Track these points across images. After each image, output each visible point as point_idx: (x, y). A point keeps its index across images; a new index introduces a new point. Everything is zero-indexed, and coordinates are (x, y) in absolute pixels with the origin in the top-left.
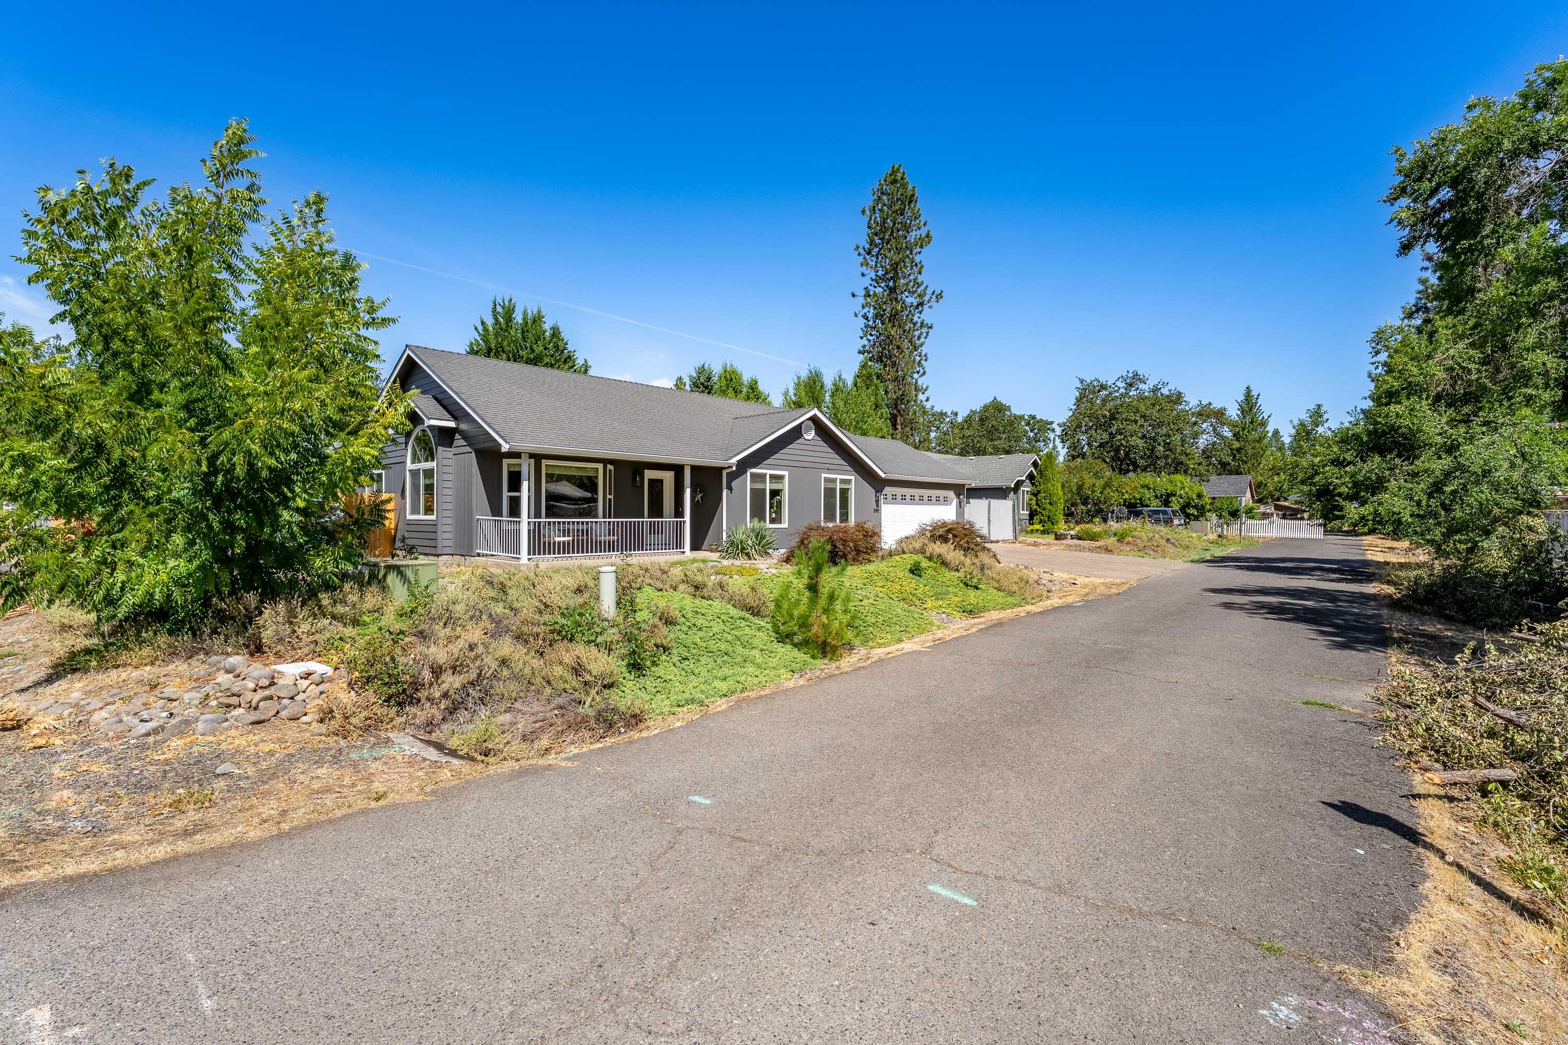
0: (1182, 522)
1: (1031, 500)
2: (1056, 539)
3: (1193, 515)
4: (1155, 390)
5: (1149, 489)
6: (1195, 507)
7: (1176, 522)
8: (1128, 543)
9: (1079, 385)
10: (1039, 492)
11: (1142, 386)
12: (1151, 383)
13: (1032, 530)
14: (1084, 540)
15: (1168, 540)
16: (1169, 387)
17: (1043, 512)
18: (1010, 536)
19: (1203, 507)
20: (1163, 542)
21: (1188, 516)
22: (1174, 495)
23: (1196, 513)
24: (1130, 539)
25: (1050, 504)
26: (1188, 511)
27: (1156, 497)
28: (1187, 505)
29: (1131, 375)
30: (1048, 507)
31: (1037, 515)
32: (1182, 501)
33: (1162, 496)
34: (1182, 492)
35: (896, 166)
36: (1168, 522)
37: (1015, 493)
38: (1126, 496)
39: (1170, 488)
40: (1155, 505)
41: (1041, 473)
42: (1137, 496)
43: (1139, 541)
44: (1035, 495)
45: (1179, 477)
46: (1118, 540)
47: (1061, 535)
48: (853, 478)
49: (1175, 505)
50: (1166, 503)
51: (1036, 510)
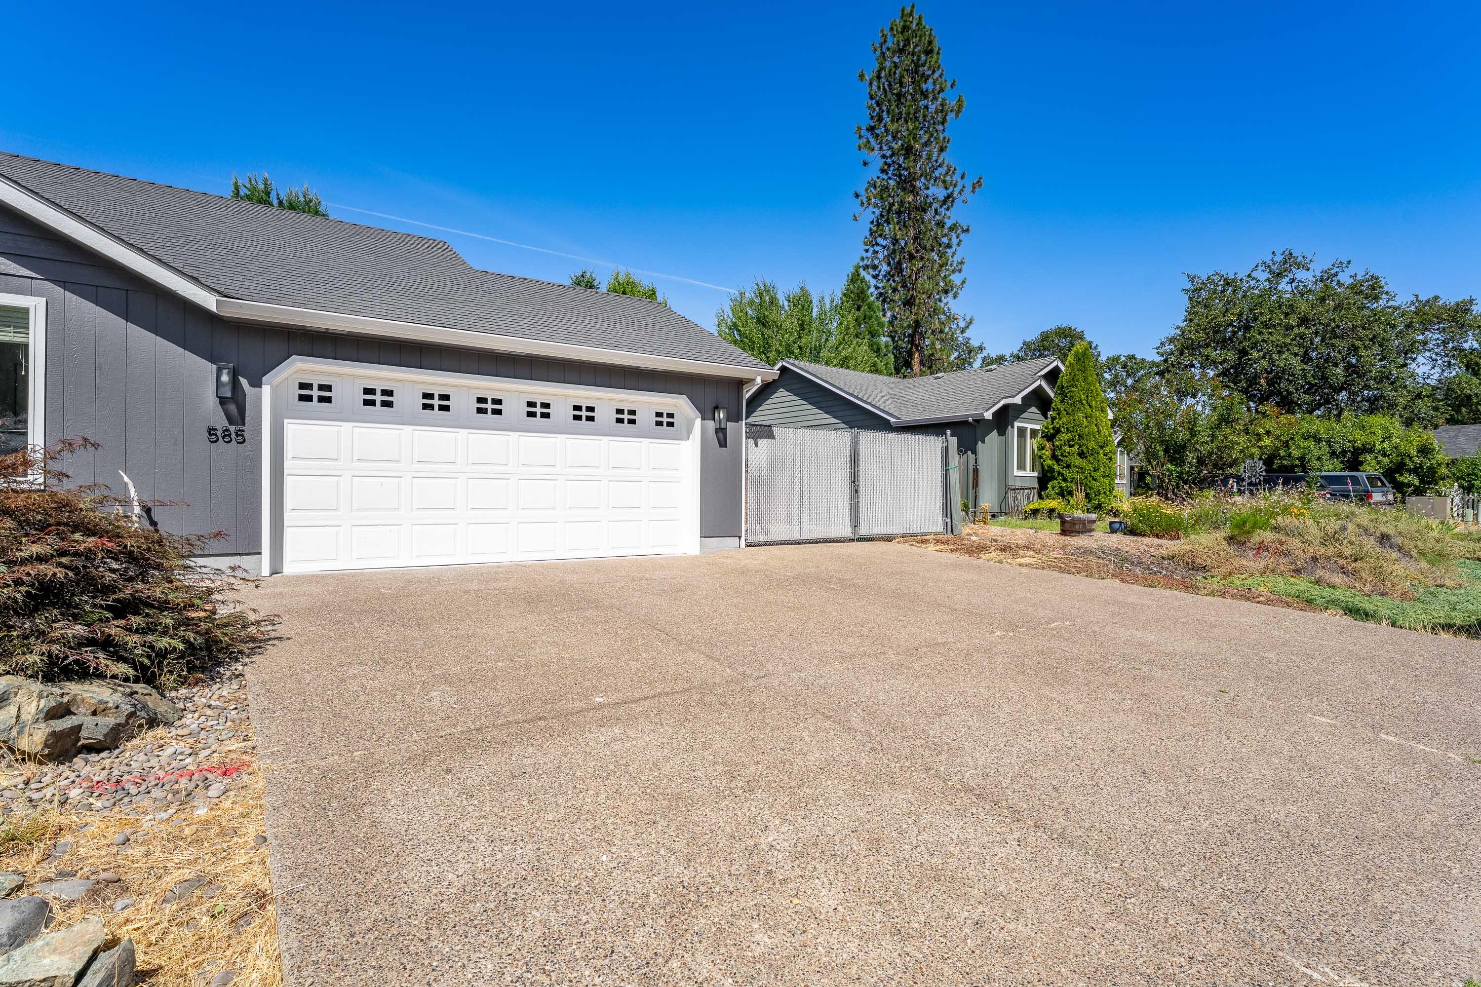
0: (1391, 497)
1: (1041, 448)
2: (1064, 532)
3: (1409, 485)
4: (1327, 277)
5: (1318, 440)
6: (1416, 471)
7: (1377, 497)
8: (1261, 547)
9: (1189, 286)
10: (1058, 431)
11: (1301, 275)
12: (1318, 268)
13: (1035, 512)
14: (1142, 534)
15: (1384, 538)
16: (1350, 271)
17: (1065, 471)
18: (934, 522)
19: (1432, 470)
20: (1370, 544)
21: (1399, 487)
22: (1371, 451)
23: (1416, 482)
24: (1268, 536)
25: (1082, 455)
26: (1400, 479)
27: (1333, 454)
28: (1400, 467)
29: (1279, 258)
30: (1078, 461)
31: (1053, 478)
32: (1386, 460)
33: (1344, 452)
34: (1386, 445)
35: (908, 10)
36: (1364, 498)
37: (1002, 432)
38: (1267, 441)
39: (1361, 438)
40: (1331, 467)
41: (1063, 394)
42: (1296, 453)
43: (1295, 543)
44: (1050, 438)
45: (1377, 420)
46: (1231, 539)
47: (1074, 522)
48: (35, 305)
49: (1371, 467)
50: (1354, 464)
51: (1051, 469)
